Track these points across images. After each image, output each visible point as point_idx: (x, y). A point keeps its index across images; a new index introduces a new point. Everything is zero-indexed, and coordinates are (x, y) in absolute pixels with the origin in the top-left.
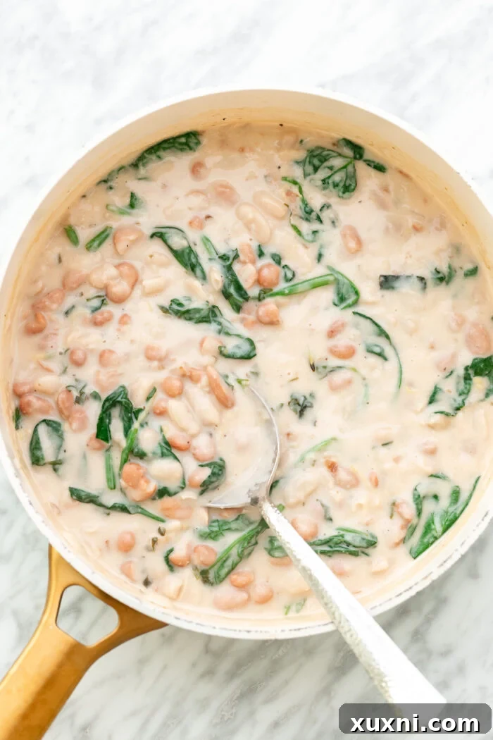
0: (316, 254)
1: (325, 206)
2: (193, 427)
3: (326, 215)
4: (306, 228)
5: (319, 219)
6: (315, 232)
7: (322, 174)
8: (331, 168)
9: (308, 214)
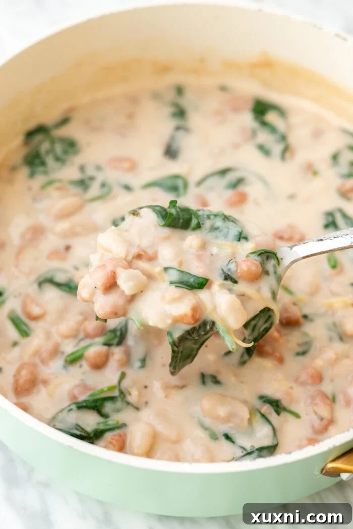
1: (82, 169)
5: (92, 179)
8: (48, 153)
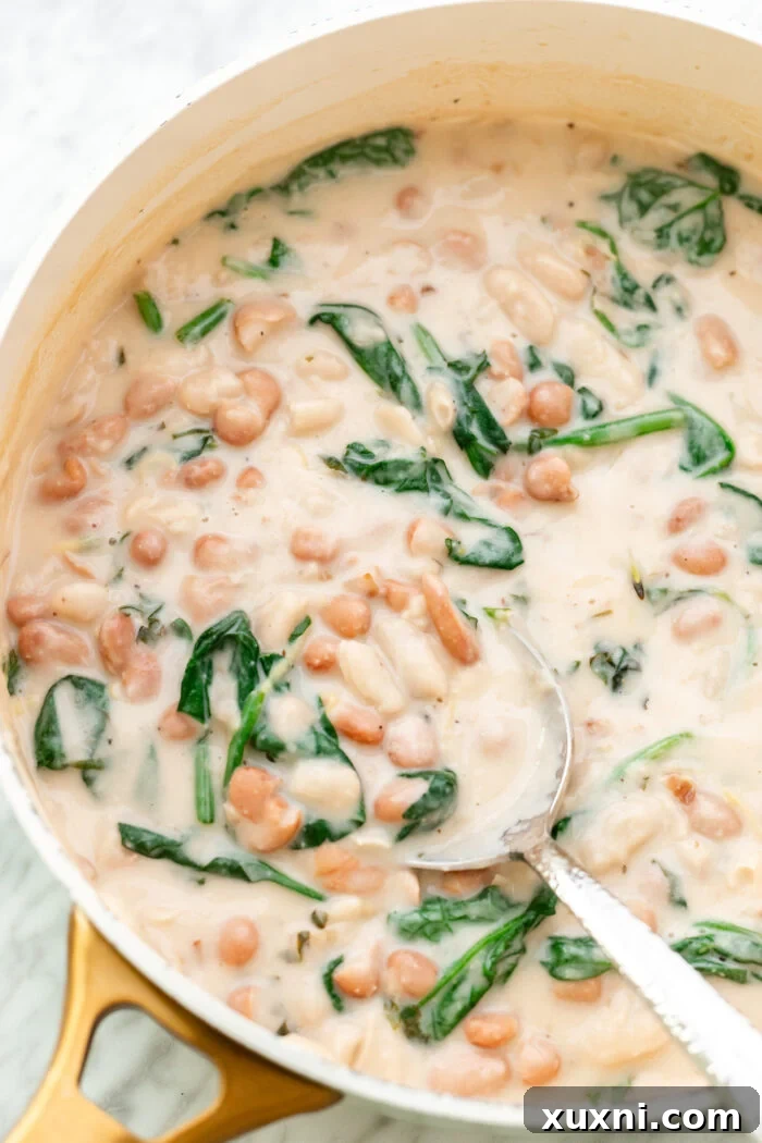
0: (645, 368)
1: (665, 280)
2: (392, 698)
3: (663, 297)
4: (624, 319)
5: (650, 304)
6: (642, 328)
7: (656, 217)
8: (674, 207)
9: (629, 292)
